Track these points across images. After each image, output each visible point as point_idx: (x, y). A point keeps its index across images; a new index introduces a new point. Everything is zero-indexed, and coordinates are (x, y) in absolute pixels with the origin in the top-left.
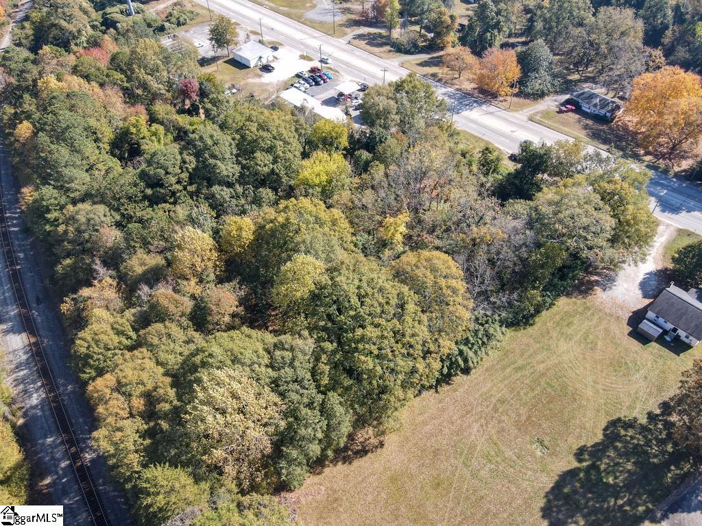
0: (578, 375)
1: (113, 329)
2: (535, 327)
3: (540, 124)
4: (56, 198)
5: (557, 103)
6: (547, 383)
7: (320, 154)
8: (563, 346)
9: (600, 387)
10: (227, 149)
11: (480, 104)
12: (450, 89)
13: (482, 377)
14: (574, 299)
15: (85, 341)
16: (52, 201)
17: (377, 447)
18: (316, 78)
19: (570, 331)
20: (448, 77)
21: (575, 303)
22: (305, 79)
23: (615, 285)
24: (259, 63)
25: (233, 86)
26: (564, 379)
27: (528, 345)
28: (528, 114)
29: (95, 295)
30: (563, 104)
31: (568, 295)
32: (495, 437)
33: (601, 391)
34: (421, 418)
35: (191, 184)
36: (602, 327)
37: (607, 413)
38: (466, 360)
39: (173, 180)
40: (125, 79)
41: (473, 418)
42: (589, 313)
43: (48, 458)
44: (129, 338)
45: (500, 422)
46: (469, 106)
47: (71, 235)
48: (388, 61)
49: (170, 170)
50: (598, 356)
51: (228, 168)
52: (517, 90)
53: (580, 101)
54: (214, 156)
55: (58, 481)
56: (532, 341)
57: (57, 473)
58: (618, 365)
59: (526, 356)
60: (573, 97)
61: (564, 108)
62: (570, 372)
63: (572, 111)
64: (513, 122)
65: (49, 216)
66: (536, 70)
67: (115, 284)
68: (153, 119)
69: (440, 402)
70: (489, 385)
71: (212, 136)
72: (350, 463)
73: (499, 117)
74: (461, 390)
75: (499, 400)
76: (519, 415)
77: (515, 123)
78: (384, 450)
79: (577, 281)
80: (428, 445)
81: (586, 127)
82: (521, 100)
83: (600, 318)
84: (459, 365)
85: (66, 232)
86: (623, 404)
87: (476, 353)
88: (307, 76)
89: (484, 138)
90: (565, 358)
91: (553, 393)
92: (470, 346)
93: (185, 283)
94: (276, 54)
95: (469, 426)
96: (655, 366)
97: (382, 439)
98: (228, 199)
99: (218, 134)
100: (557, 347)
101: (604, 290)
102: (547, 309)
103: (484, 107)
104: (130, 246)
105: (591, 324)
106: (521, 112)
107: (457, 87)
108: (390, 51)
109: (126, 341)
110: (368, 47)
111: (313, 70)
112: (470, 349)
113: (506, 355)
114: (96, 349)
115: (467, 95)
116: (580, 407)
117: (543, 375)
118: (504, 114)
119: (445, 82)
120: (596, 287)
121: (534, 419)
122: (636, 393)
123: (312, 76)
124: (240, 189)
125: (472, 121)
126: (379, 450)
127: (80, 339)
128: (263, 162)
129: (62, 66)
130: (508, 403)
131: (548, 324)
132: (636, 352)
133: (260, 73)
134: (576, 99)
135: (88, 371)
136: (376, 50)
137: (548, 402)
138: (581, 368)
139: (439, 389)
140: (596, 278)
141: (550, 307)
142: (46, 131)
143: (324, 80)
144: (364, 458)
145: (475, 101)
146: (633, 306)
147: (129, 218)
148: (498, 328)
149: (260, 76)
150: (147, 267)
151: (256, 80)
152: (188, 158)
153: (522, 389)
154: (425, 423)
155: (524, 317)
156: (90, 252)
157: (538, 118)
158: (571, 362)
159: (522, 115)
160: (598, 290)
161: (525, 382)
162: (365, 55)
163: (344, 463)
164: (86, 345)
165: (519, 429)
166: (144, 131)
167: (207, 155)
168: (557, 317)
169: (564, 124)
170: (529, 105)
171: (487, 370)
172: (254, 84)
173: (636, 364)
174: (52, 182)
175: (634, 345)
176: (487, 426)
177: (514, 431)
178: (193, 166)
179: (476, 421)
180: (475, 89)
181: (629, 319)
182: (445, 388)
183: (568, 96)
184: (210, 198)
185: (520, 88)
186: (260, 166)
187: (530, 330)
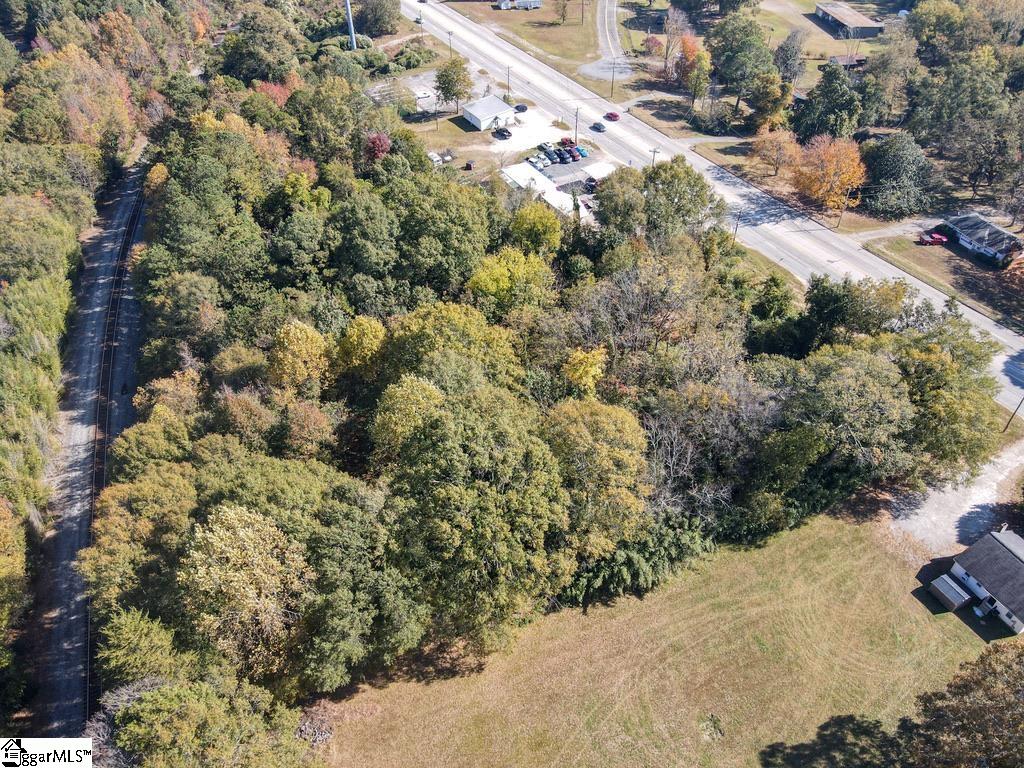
0: (809, 637)
1: (165, 432)
2: (766, 551)
3: (878, 256)
4: (166, 262)
5: (921, 230)
6: (755, 638)
7: (512, 252)
8: (800, 588)
9: (837, 661)
10: (385, 228)
11: (793, 215)
12: (753, 190)
13: (659, 607)
14: (840, 522)
15: (126, 441)
16: (160, 264)
17: (472, 670)
18: (565, 153)
19: (818, 568)
20: (759, 172)
21: (841, 529)
22: (548, 155)
23: (917, 514)
24: (494, 126)
25: (449, 152)
26: (784, 637)
27: (744, 574)
28: (865, 240)
29: (170, 389)
30: (929, 233)
31: (833, 513)
32: (647, 698)
33: (837, 668)
34: (549, 645)
35: (329, 267)
36: (873, 572)
37: (835, 703)
38: (635, 575)
39: (306, 258)
40: (299, 126)
41: (624, 662)
42: (858, 547)
43: (64, 586)
44: (181, 447)
45: (662, 677)
46: (777, 218)
47: (167, 309)
48: (676, 142)
49: (305, 244)
50: (851, 614)
51: (380, 253)
52: (858, 202)
53: (958, 230)
54: (364, 235)
55: (66, 616)
56: (753, 570)
57: (68, 606)
58: (882, 637)
59: (736, 589)
60: (948, 224)
61: (927, 238)
62: (797, 627)
63: (939, 243)
64: (836, 249)
65: (153, 283)
66: (896, 176)
67: (198, 379)
68: (322, 181)
69: (584, 628)
70: (665, 620)
71: (367, 209)
72: (428, 683)
73: (817, 239)
74: (621, 618)
75: (671, 646)
76: (695, 674)
77: (840, 251)
78: (482, 676)
79: (854, 496)
80: (546, 684)
81: (956, 270)
82: (863, 219)
83: (874, 558)
84: (624, 580)
85: (163, 304)
86: (866, 696)
87: (654, 567)
88: (552, 149)
89: (781, 264)
90: (796, 606)
91: (759, 654)
92: (647, 556)
93: (278, 391)
94: (520, 116)
95: (615, 672)
96: (941, 650)
97: (483, 660)
98: (372, 294)
99: (377, 207)
100: (790, 587)
101: (896, 518)
102: (791, 529)
103: (798, 221)
104: (231, 334)
105: (855, 563)
106: (854, 235)
107: (766, 187)
108: (683, 128)
109: (176, 451)
110: (654, 120)
111: (564, 143)
112: (647, 560)
113: (706, 582)
114: (136, 453)
115: (778, 201)
116: (795, 684)
117: (754, 623)
118: (826, 234)
119: (751, 179)
120: (882, 511)
121: (716, 685)
122: (895, 684)
123: (559, 150)
124: (391, 283)
125: (773, 239)
126: (474, 675)
127: (122, 436)
128: (429, 251)
129: (231, 101)
130: (685, 652)
131: (787, 551)
132: (917, 622)
133: (492, 138)
134: (951, 226)
135: (121, 480)
136: (664, 124)
137: (746, 666)
138: (817, 627)
139: (590, 609)
140: (887, 496)
141: (797, 526)
142: (179, 177)
143: (573, 157)
144: (448, 681)
145: (789, 212)
146: (934, 550)
147: (243, 300)
148: (698, 540)
149: (490, 143)
150: (241, 364)
151: (483, 148)
152: (332, 232)
153: (714, 637)
154: (551, 653)
155: (749, 531)
156: (183, 335)
157: (880, 247)
158: (803, 614)
159: (853, 241)
160: (885, 514)
161: (722, 628)
162: (646, 129)
163: (419, 681)
164: (126, 445)
165: (689, 695)
166: (304, 194)
167: (356, 232)
168: (805, 543)
169: (920, 261)
170: (872, 227)
171: (669, 598)
172: (478, 153)
173: (910, 640)
174: (168, 241)
175: (919, 610)
176: (640, 679)
177: (679, 696)
178: (337, 244)
179: (627, 668)
180: (794, 194)
181: (922, 570)
182: (598, 610)
183: (940, 222)
184: (349, 289)
185: (863, 200)
186: (423, 255)
187: (755, 553)
